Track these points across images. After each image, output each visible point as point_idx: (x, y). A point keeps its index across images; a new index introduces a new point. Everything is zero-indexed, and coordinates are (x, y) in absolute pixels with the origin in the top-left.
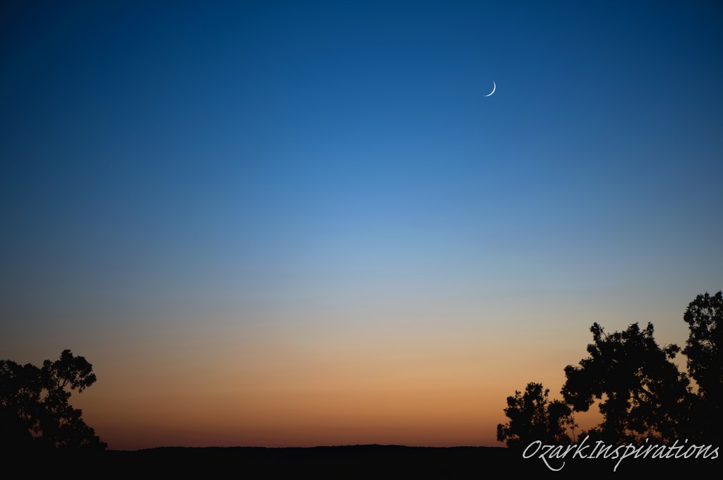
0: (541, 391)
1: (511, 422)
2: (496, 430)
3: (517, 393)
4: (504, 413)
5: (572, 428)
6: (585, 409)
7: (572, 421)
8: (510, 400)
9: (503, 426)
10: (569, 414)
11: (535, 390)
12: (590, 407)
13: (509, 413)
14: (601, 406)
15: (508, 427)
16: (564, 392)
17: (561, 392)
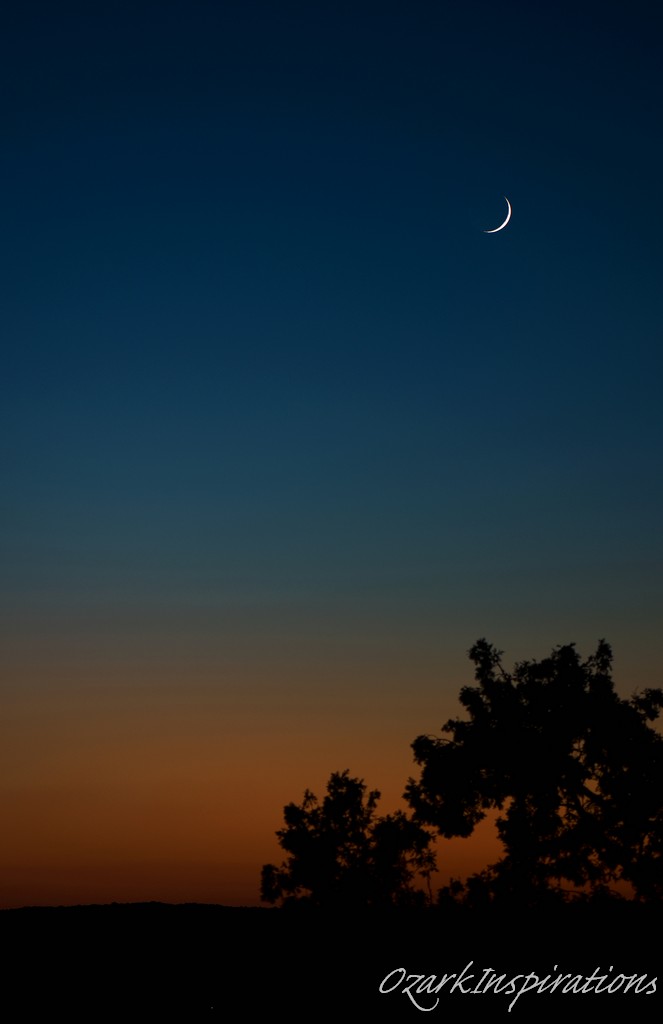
0: (360, 795)
1: (291, 860)
2: (259, 878)
3: (309, 797)
4: (276, 840)
5: (425, 874)
6: (465, 830)
7: (430, 859)
8: (292, 813)
9: (277, 869)
10: (425, 845)
11: (346, 792)
12: (475, 827)
13: (287, 840)
14: (500, 824)
15: (287, 871)
16: (412, 793)
17: (406, 796)
